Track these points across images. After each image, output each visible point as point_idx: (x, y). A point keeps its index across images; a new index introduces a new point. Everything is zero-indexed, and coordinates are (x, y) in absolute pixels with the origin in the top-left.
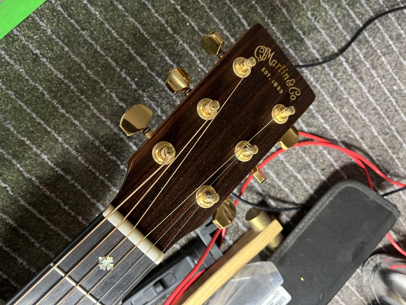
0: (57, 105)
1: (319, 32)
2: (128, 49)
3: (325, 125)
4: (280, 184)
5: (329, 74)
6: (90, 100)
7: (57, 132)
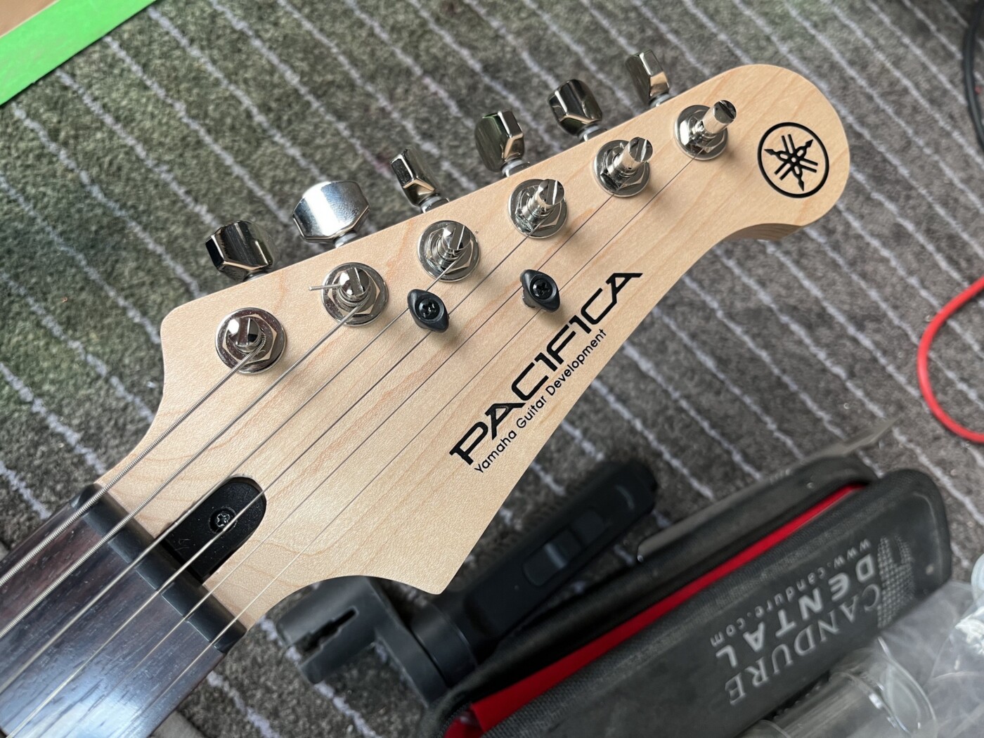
0: (282, 141)
1: (844, 26)
3: (901, 221)
4: (822, 355)
5: (883, 111)
6: (358, 134)
7: (277, 199)
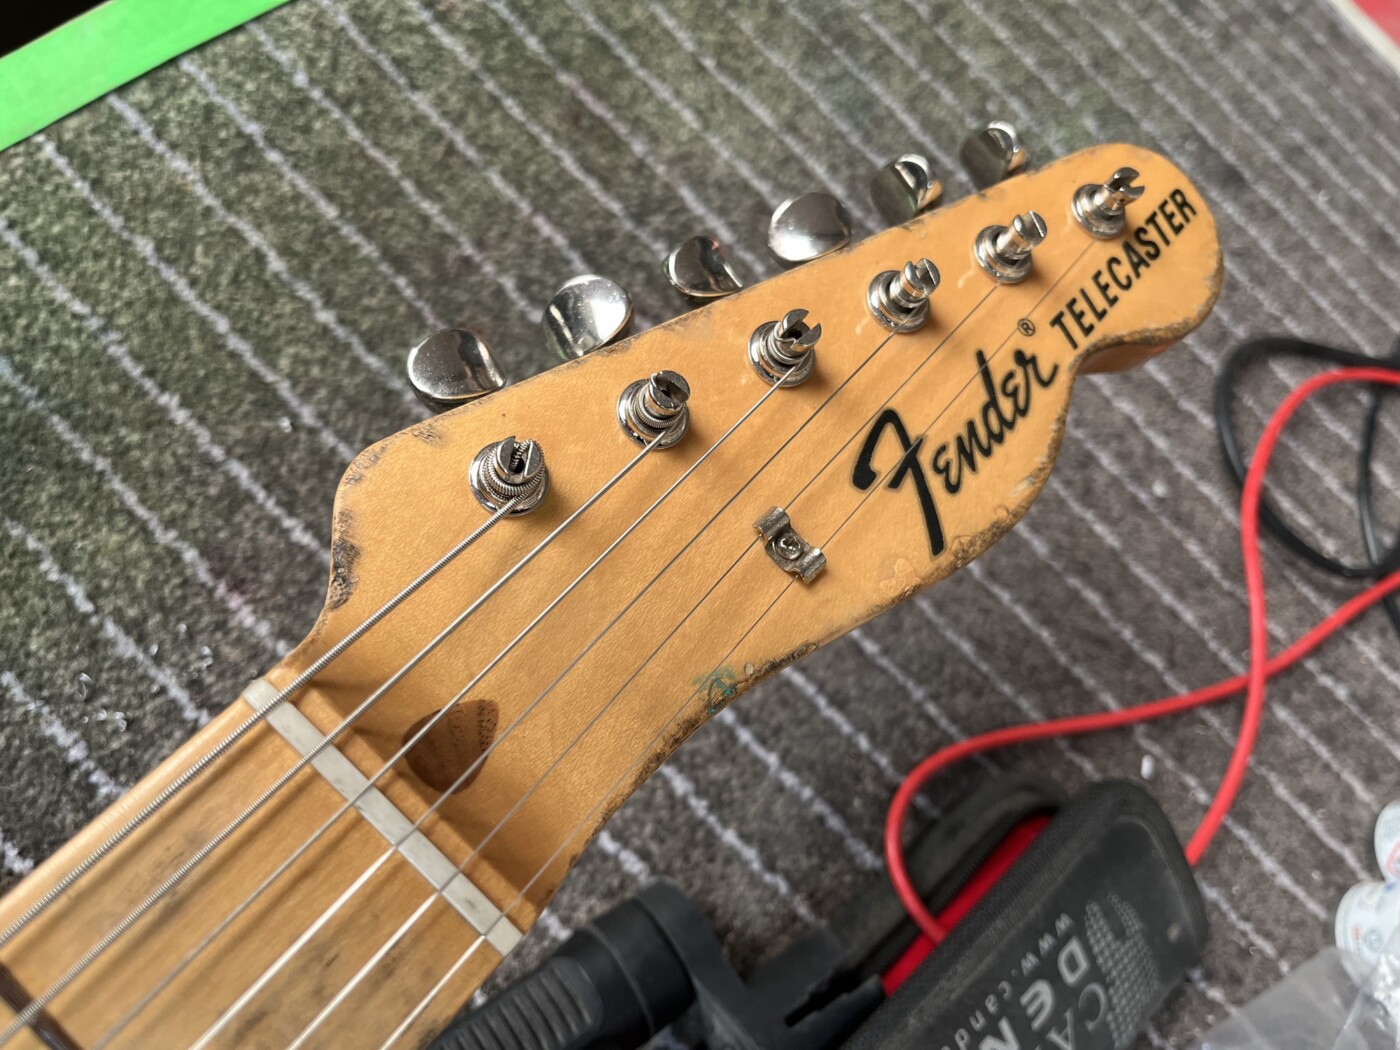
2: (557, 159)
